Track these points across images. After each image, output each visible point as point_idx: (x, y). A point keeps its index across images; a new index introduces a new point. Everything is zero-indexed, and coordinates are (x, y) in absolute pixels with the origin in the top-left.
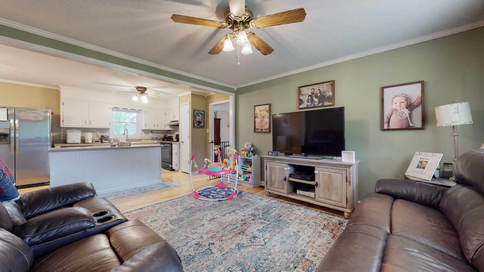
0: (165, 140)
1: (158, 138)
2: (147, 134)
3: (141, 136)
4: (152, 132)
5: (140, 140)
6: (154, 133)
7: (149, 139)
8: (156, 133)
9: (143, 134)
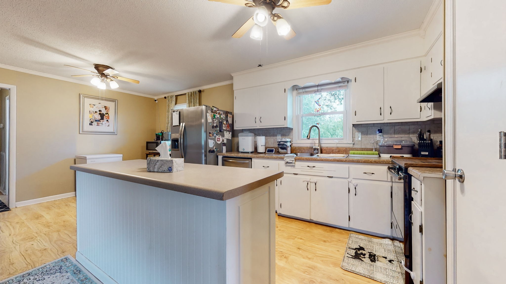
0: (423, 153)
1: (395, 147)
2: (368, 136)
3: (351, 141)
4: (380, 131)
5: (346, 151)
6: (387, 133)
7: (372, 150)
8: (395, 133)
9: (359, 136)
